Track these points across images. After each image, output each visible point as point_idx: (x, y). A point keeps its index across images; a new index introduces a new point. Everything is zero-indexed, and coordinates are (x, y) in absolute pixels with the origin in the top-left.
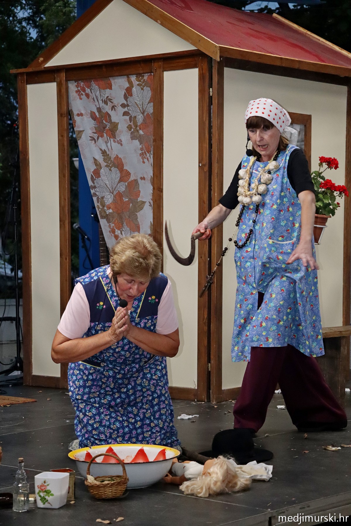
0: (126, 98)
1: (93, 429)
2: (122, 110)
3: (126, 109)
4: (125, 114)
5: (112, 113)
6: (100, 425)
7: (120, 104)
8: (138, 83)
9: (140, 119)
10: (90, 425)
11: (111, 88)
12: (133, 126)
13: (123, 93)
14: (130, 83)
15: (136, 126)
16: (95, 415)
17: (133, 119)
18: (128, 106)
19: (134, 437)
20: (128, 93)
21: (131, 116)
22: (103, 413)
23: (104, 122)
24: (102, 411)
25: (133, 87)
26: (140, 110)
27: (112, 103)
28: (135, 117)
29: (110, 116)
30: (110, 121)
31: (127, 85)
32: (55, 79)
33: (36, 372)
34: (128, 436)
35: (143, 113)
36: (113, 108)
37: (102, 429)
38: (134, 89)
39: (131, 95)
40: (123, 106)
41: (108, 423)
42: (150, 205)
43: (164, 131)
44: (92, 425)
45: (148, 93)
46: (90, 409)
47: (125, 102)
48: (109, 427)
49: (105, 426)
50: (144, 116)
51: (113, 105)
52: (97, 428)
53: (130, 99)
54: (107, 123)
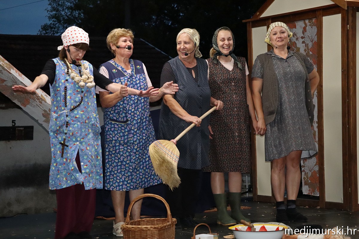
0: (303, 33)
1: (126, 164)
2: (301, 40)
3: (303, 40)
4: (303, 42)
5: (297, 42)
6: (130, 162)
7: (301, 37)
8: (309, 24)
9: (310, 45)
10: (125, 161)
11: (295, 28)
12: (307, 50)
13: (302, 30)
14: (305, 24)
15: (308, 50)
16: (128, 156)
17: (307, 45)
18: (304, 38)
19: (145, 167)
20: (304, 30)
21: (306, 44)
22: (132, 155)
23: (293, 47)
24: (132, 154)
25: (307, 26)
26: (310, 40)
27: (297, 36)
28: (308, 44)
29: (296, 44)
30: (296, 47)
31: (304, 25)
32: (266, 24)
33: (259, 193)
34: (142, 166)
35: (312, 42)
36: (297, 39)
37: (131, 164)
38: (307, 28)
39: (306, 31)
40: (302, 38)
41: (134, 161)
42: (316, 96)
43: (323, 51)
44: (126, 162)
45: (315, 30)
46: (126, 152)
47: (303, 35)
48: (134, 163)
49: (132, 162)
50: (312, 43)
51: (297, 37)
52: (128, 163)
53: (306, 33)
54: (294, 48)
